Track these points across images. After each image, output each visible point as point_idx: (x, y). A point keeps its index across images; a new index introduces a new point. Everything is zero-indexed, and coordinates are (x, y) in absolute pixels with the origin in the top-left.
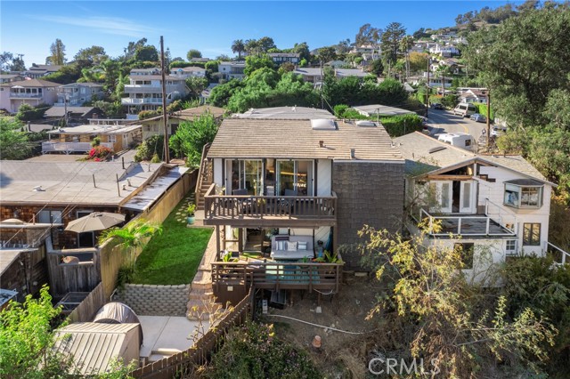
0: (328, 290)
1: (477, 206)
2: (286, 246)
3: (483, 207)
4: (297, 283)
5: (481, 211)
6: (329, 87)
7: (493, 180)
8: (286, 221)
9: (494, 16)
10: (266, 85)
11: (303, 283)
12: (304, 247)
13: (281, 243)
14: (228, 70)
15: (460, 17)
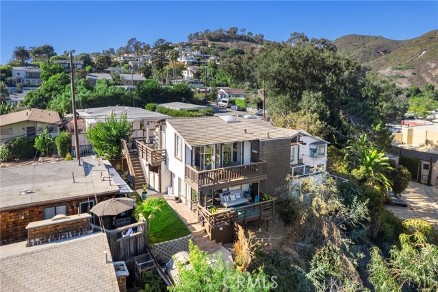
0: (268, 217)
1: (298, 159)
2: (230, 198)
3: (301, 160)
4: (253, 216)
5: (300, 162)
6: (139, 90)
7: (305, 144)
8: (242, 180)
9: (213, 36)
10: (85, 90)
11: (256, 216)
12: (239, 196)
13: (227, 197)
14: (23, 75)
15: (191, 35)
